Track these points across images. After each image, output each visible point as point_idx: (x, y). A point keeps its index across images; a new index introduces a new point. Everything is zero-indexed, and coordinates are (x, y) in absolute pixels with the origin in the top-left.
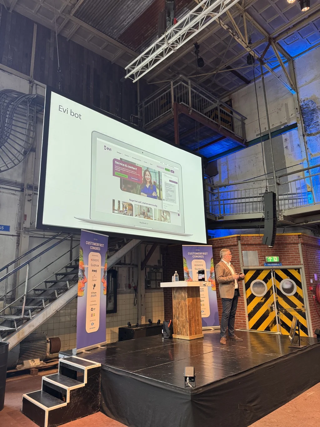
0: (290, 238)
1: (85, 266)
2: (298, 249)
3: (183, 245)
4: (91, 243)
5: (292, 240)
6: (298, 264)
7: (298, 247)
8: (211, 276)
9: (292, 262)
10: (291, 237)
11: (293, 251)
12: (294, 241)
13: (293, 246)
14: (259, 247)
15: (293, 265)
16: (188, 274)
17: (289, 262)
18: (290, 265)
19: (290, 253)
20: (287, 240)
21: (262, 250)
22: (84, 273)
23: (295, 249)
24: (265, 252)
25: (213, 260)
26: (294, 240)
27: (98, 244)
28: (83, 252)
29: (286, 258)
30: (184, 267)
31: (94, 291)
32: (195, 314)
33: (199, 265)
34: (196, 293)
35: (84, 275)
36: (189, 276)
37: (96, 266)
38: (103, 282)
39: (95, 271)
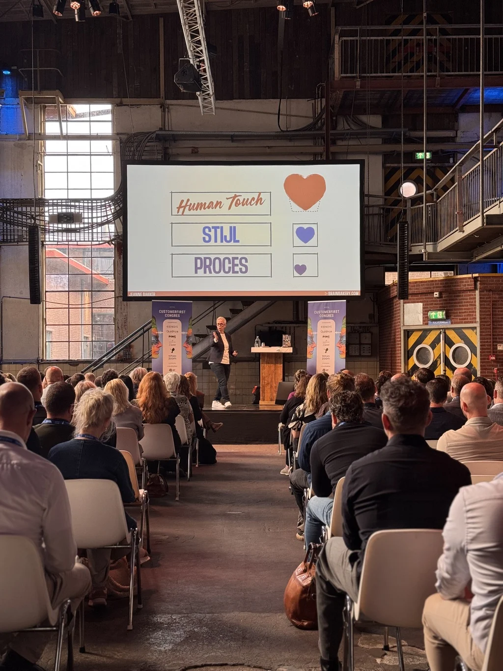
0: (463, 282)
1: (159, 333)
2: (475, 298)
3: (309, 302)
5: (465, 285)
6: (472, 322)
7: (475, 295)
8: (340, 340)
9: (465, 319)
10: (464, 280)
11: (467, 302)
12: (467, 287)
13: (468, 294)
14: (424, 297)
15: (465, 323)
16: (312, 338)
17: (460, 319)
18: (462, 323)
19: (463, 306)
20: (458, 286)
21: (428, 301)
23: (470, 298)
24: (432, 304)
25: (345, 319)
26: (468, 285)
27: (176, 312)
28: (155, 320)
29: (457, 313)
30: (309, 330)
31: (173, 354)
32: (272, 381)
33: (327, 327)
34: (275, 360)
35: (158, 340)
36: (312, 341)
37: (175, 332)
38: (185, 347)
39: (173, 337)
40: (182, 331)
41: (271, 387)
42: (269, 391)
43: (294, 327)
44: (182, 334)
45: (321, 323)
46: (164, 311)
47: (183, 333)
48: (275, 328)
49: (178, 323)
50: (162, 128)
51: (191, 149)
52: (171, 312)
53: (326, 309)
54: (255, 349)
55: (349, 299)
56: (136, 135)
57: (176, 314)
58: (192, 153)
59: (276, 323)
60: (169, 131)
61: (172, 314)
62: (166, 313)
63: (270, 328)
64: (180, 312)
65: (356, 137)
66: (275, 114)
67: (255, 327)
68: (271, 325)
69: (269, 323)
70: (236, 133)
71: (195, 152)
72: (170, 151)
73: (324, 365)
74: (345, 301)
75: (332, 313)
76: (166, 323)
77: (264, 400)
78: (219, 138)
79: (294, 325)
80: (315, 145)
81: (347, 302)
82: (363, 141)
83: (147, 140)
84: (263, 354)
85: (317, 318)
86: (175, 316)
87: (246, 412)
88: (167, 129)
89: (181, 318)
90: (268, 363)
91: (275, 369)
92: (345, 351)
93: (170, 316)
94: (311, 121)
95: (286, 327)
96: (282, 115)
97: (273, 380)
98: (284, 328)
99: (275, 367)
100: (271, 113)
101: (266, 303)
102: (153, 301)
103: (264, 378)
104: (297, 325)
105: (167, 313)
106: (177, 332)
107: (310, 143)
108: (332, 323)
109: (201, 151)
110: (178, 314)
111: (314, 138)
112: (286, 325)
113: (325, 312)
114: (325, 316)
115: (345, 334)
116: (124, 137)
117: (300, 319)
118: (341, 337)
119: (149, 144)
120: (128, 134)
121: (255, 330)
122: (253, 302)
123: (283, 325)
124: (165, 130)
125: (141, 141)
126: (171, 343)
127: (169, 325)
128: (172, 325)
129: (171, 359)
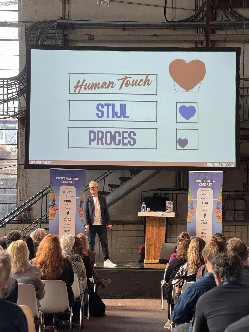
1: (56, 197)
3: (190, 172)
4: (62, 178)
8: (217, 207)
16: (192, 204)
22: (55, 203)
25: (222, 188)
27: (71, 179)
28: (53, 186)
30: (189, 197)
31: (67, 217)
32: (155, 242)
33: (205, 195)
34: (159, 224)
35: (55, 204)
36: (192, 207)
37: (70, 197)
38: (79, 210)
39: (68, 201)
40: (76, 196)
41: (155, 247)
42: (153, 251)
43: (177, 194)
45: (200, 191)
46: (60, 178)
47: (77, 198)
48: (159, 194)
49: (73, 189)
50: (62, 18)
51: (87, 36)
52: (67, 179)
53: (205, 179)
54: (141, 214)
55: (226, 170)
56: (40, 23)
57: (71, 181)
58: (89, 39)
59: (160, 190)
60: (68, 20)
61: (67, 180)
62: (62, 180)
63: (155, 194)
64: (75, 179)
65: (233, 27)
66: (163, 7)
67: (142, 193)
68: (155, 192)
69: (154, 190)
70: (127, 23)
71: (91, 39)
72: (69, 38)
73: (202, 228)
74: (222, 171)
75: (210, 182)
76: (62, 188)
77: (148, 259)
78: (113, 27)
79: (177, 192)
80: (197, 34)
81: (224, 172)
82: (239, 31)
83: (49, 28)
84: (149, 218)
85: (197, 186)
86: (70, 182)
87: (132, 270)
88: (67, 18)
89: (76, 185)
90: (153, 226)
91: (159, 232)
92: (221, 216)
93: (66, 182)
94: (194, 13)
95: (169, 194)
96: (168, 7)
97: (157, 241)
98: (167, 195)
99: (159, 230)
100: (158, 6)
101: (151, 172)
102: (51, 169)
103: (149, 240)
104: (179, 192)
105: (64, 180)
106: (72, 197)
107: (192, 32)
108: (210, 191)
109: (96, 38)
110: (73, 180)
111: (196, 28)
112: (169, 192)
113: (205, 181)
114: (204, 185)
115: (221, 201)
116: (29, 25)
117: (182, 187)
118: (218, 204)
119: (50, 31)
120: (32, 22)
121: (142, 196)
122: (140, 172)
123: (166, 192)
124: (65, 20)
125: (44, 29)
126: (66, 206)
127: (65, 190)
128: (67, 190)
129: (66, 220)
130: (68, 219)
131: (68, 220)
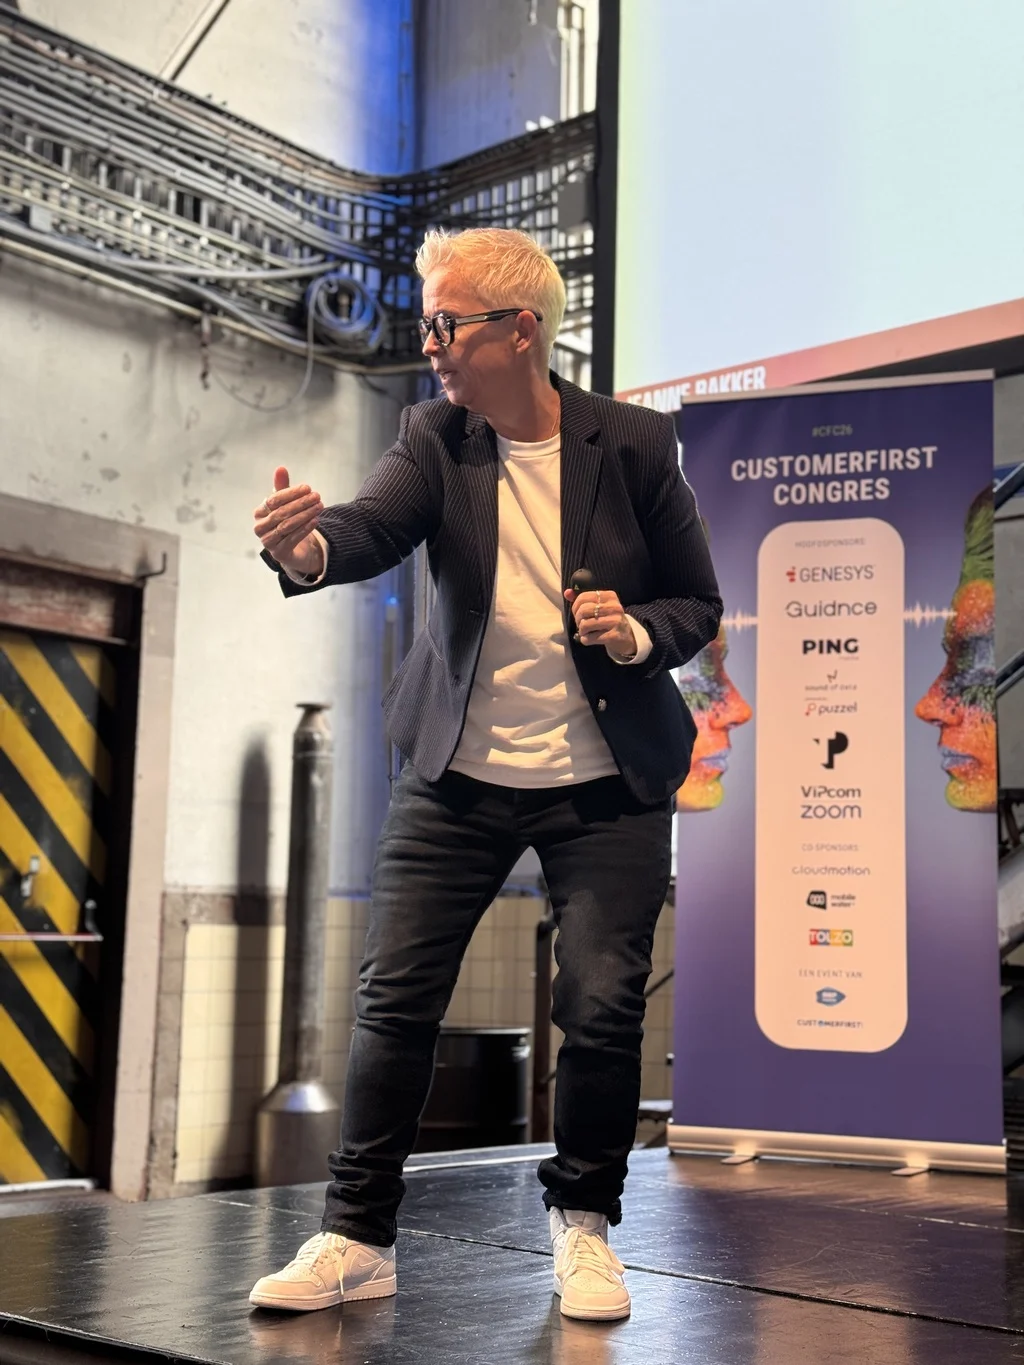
4: (780, 466)
22: (720, 670)
35: (719, 677)
37: (851, 610)
38: (932, 720)
39: (832, 646)
40: (909, 604)
44: (909, 626)
46: (764, 468)
47: (917, 615)
49: (878, 544)
52: (821, 465)
61: (826, 479)
62: (780, 479)
64: (894, 459)
86: (850, 491)
89: (901, 507)
93: (816, 493)
105: (793, 479)
106: (871, 608)
110: (876, 472)
126: (821, 693)
127: (804, 560)
128: (830, 559)
129: (820, 812)
130: (842, 802)
131: (842, 812)
